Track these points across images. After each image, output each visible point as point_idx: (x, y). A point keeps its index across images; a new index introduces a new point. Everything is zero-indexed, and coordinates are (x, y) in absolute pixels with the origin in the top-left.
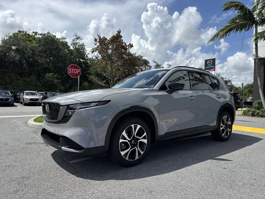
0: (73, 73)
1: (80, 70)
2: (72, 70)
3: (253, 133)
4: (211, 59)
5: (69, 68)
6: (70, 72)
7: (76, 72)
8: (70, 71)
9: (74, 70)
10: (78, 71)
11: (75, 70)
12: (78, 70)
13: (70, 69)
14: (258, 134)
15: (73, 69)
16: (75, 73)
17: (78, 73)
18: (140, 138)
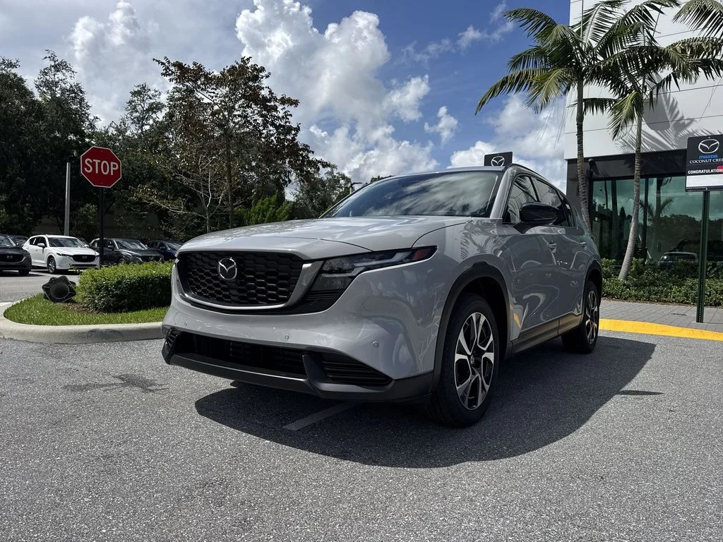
0: (97, 172)
1: (119, 163)
2: (93, 165)
4: (500, 154)
5: (84, 158)
6: (89, 169)
7: (105, 171)
8: (89, 165)
9: (99, 164)
10: (112, 169)
11: (105, 165)
12: (112, 163)
13: (88, 162)
15: (97, 161)
16: (104, 173)
17: (112, 174)
18: (485, 349)
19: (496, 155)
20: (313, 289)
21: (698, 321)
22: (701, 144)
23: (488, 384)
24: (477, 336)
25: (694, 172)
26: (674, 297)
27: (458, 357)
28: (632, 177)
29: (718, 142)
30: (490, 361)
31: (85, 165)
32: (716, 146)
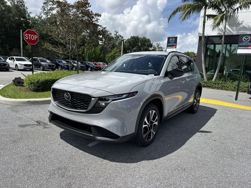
0: (30, 39)
1: (37, 36)
2: (28, 36)
3: (208, 104)
5: (25, 34)
6: (27, 38)
7: (33, 39)
8: (27, 37)
9: (31, 36)
10: (35, 38)
11: (32, 36)
12: (35, 36)
13: (27, 35)
14: (212, 104)
15: (30, 35)
16: (32, 39)
17: (35, 40)
18: (154, 121)
19: (172, 37)
20: (95, 106)
21: (235, 100)
22: (244, 38)
23: (154, 132)
24: (152, 118)
25: (240, 48)
26: (230, 88)
27: (144, 126)
28: (221, 44)
29: (250, 38)
30: (156, 125)
31: (25, 37)
32: (249, 39)
